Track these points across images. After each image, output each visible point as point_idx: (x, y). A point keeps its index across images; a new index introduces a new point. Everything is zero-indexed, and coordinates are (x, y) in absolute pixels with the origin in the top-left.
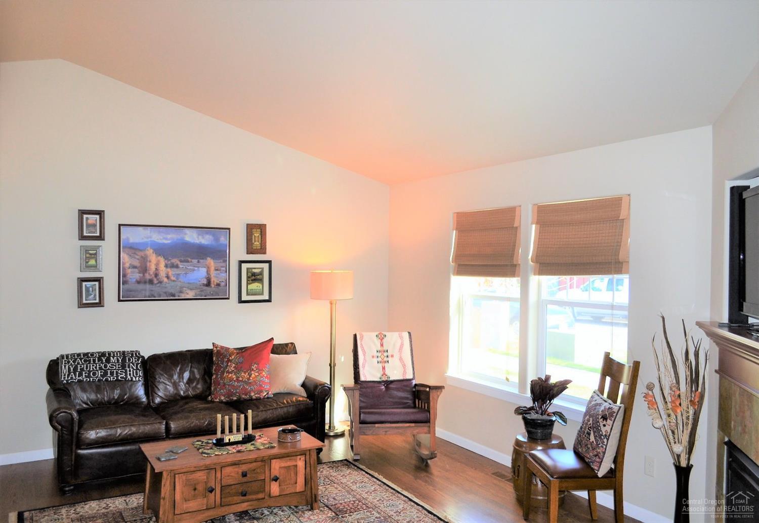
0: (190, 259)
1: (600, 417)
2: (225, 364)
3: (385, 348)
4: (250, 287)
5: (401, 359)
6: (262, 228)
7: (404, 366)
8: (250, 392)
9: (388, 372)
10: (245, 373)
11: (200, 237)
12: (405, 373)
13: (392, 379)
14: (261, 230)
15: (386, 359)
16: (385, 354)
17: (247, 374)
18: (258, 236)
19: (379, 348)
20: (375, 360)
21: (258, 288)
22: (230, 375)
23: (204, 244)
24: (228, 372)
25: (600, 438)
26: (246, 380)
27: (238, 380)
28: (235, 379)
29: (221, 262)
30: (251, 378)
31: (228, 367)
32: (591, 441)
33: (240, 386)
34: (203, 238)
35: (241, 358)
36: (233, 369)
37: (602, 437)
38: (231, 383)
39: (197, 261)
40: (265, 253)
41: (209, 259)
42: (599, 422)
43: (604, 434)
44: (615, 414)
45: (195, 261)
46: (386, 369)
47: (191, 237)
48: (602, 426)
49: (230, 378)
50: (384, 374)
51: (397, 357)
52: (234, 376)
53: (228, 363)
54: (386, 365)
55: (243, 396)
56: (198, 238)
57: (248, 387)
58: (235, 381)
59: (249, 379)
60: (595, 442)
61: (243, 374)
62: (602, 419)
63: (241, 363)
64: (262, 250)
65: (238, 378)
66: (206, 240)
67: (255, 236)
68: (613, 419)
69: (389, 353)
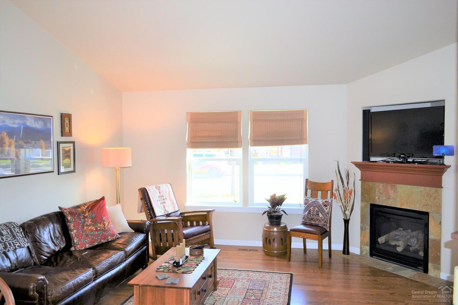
0: (30, 141)
1: (323, 206)
2: (83, 220)
3: (162, 194)
4: (64, 161)
5: (171, 200)
6: (69, 116)
7: (173, 203)
8: (107, 237)
9: (167, 209)
10: (100, 224)
11: (36, 123)
12: (174, 207)
13: (170, 212)
14: (69, 118)
15: (163, 201)
16: (163, 198)
17: (102, 224)
18: (68, 123)
19: (159, 195)
20: (159, 202)
21: (68, 162)
22: (90, 228)
23: (38, 128)
24: (87, 226)
25: (326, 215)
26: (103, 228)
27: (97, 230)
28: (94, 230)
29: (48, 143)
30: (106, 227)
31: (86, 222)
32: (320, 217)
33: (100, 234)
34: (38, 123)
35: (93, 214)
36: (91, 223)
37: (326, 214)
38: (92, 233)
39: (34, 142)
40: (71, 136)
41: (41, 140)
42: (323, 208)
43: (327, 212)
44: (330, 203)
45: (33, 142)
46: (165, 206)
47: (31, 123)
48: (325, 210)
49: (90, 229)
50: (165, 210)
51: (168, 199)
52: (93, 228)
53: (85, 219)
54: (165, 204)
55: (103, 241)
56: (35, 123)
57: (105, 234)
58: (95, 231)
59: (104, 227)
60: (323, 217)
61: (99, 225)
62: (324, 207)
63: (95, 217)
64: (70, 134)
65: (96, 228)
66: (38, 125)
67: (66, 123)
68: (330, 205)
69: (164, 197)
